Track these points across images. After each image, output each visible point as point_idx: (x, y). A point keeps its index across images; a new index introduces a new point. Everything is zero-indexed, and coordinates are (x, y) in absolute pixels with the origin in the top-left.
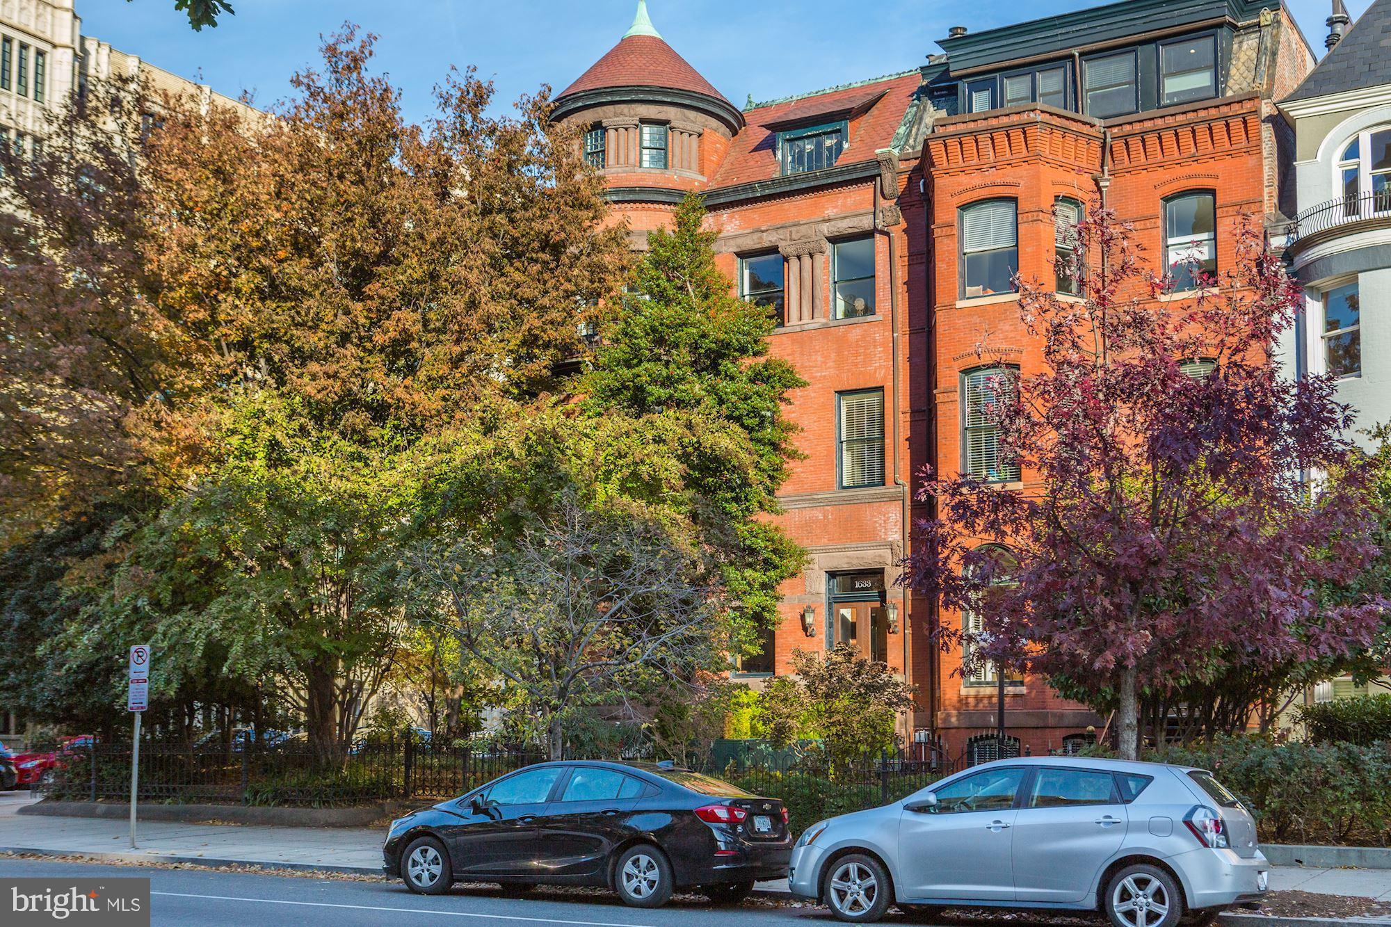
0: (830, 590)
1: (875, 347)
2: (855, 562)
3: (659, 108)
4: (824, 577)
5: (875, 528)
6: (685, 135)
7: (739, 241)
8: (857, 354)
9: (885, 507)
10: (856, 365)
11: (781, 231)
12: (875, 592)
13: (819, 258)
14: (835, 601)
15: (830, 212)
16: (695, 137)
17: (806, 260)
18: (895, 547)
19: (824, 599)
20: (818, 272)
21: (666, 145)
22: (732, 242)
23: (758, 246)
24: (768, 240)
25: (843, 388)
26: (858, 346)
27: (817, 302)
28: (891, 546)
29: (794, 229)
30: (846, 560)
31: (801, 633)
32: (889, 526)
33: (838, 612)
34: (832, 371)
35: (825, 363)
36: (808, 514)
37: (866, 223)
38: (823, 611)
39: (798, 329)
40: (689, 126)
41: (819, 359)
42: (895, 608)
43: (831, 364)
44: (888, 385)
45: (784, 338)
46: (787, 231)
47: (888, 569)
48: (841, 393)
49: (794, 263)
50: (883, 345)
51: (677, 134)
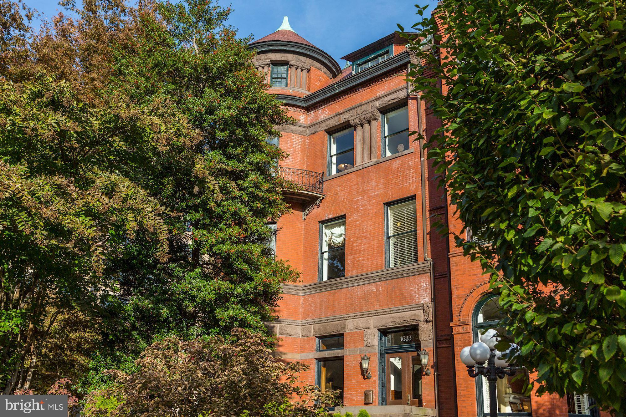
0: (382, 344)
1: (409, 170)
2: (397, 320)
3: (283, 55)
4: (377, 334)
5: (411, 295)
6: (299, 70)
7: (328, 123)
8: (398, 177)
9: (418, 279)
10: (397, 183)
11: (351, 112)
12: (413, 345)
13: (374, 123)
14: (386, 353)
15: (380, 93)
16: (305, 71)
17: (366, 126)
18: (426, 308)
19: (377, 350)
20: (373, 131)
21: (287, 75)
22: (323, 124)
23: (338, 123)
24: (343, 118)
25: (390, 200)
26: (398, 171)
27: (373, 149)
28: (423, 307)
29: (358, 109)
30: (391, 320)
31: (361, 377)
32: (421, 292)
33: (389, 360)
34: (382, 191)
35: (377, 186)
36: (366, 288)
37: (402, 94)
38: (376, 359)
39: (361, 167)
40: (301, 65)
41: (374, 184)
42: (427, 354)
43: (381, 186)
44: (419, 193)
45: (352, 175)
46: (355, 111)
47: (421, 324)
48: (388, 204)
49: (359, 129)
50: (415, 168)
51: (294, 69)
